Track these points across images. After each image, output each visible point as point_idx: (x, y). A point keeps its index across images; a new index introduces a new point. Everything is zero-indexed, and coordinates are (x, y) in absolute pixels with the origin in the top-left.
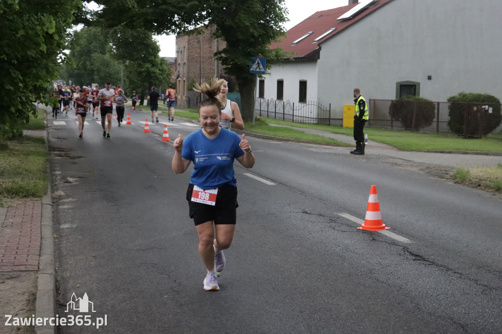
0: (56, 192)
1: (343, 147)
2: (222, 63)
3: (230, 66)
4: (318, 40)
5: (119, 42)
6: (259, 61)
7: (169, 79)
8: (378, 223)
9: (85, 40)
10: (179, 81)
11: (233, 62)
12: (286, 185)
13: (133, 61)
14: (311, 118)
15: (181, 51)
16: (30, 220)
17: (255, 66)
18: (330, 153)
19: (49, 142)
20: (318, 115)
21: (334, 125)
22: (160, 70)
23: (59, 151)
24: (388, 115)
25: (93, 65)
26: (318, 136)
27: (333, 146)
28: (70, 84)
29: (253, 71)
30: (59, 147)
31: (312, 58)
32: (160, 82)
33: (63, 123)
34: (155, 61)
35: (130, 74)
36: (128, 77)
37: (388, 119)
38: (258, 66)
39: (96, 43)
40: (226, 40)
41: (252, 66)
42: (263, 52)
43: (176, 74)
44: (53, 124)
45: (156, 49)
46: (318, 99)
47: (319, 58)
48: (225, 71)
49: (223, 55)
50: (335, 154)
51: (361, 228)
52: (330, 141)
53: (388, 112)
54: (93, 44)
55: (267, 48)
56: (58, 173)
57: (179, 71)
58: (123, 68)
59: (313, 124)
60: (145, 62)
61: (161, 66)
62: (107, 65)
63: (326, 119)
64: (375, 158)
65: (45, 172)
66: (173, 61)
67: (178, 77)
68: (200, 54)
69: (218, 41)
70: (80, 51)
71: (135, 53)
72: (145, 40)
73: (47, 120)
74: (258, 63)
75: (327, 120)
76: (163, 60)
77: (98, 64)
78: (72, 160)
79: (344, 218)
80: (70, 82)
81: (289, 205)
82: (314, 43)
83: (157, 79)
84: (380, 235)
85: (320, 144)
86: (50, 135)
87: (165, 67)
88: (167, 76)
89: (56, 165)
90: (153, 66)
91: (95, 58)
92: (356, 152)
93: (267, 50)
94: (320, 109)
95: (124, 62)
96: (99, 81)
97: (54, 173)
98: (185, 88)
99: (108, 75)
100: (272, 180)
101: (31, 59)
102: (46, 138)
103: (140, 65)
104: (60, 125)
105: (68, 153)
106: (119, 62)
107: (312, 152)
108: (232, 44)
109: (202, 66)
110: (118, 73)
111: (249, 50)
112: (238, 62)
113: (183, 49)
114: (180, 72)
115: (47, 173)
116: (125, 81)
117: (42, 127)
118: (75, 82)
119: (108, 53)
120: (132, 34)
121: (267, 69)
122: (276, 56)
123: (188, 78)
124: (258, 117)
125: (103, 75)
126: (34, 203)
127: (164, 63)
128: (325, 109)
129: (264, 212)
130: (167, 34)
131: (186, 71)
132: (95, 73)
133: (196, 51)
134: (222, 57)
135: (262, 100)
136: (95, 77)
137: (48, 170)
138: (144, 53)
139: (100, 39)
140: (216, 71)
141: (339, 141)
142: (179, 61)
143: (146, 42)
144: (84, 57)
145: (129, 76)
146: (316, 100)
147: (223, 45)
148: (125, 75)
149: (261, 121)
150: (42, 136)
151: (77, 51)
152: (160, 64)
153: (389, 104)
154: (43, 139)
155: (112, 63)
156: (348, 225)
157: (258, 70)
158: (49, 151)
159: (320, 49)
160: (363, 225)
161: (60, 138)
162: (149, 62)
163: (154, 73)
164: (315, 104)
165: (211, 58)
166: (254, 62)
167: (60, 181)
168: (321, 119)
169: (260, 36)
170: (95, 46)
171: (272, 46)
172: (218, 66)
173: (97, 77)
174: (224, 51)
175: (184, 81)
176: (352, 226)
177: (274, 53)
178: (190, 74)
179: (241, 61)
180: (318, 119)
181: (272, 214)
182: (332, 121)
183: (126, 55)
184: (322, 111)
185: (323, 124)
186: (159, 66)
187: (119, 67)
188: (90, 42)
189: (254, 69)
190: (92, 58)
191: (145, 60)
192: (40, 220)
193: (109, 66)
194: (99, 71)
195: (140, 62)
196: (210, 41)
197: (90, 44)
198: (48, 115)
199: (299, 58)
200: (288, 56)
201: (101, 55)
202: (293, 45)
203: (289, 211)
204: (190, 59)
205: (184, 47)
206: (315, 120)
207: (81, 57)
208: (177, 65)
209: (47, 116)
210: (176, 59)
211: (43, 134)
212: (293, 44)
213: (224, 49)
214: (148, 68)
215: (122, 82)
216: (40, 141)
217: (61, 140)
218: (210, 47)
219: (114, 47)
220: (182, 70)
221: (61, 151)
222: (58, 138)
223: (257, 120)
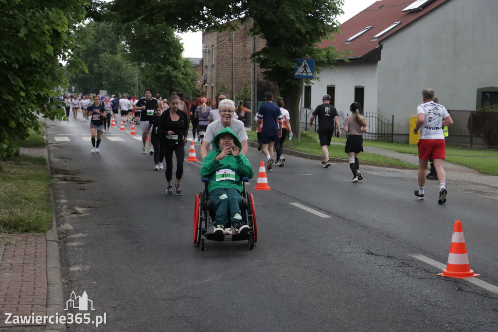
0: (62, 225)
1: (410, 169)
2: (260, 66)
3: (270, 69)
4: (379, 37)
5: (134, 40)
6: (306, 64)
7: (194, 84)
8: (463, 268)
9: (93, 37)
10: (206, 87)
11: (275, 65)
12: (344, 219)
13: (150, 63)
14: (369, 133)
15: (209, 51)
16: (33, 260)
17: (301, 69)
18: (395, 178)
19: (51, 162)
20: (378, 130)
21: (398, 143)
22: (182, 74)
23: (63, 174)
24: (466, 129)
25: (101, 67)
26: (380, 156)
27: (398, 168)
28: (73, 90)
29: (299, 75)
30: (62, 168)
31: (371, 58)
32: (184, 88)
33: (66, 139)
34: (177, 63)
35: (147, 79)
36: (144, 83)
37: (466, 135)
38: (305, 69)
39: (105, 41)
40: (267, 37)
41: (297, 69)
42: (310, 53)
43: (203, 78)
44: (55, 140)
45: (179, 49)
46: (379, 110)
47: (380, 60)
48: (265, 76)
49: (262, 56)
50: (402, 179)
51: (442, 274)
52: (395, 162)
53: (467, 125)
54: (101, 42)
55: (315, 47)
56: (63, 201)
57: (206, 75)
58: (139, 71)
59: (372, 140)
60: (165, 64)
61: (185, 69)
62: (118, 67)
63: (388, 134)
64: (452, 185)
65: (48, 201)
66: (198, 63)
67: (205, 82)
68: (232, 55)
69: (255, 39)
70: (85, 50)
71: (153, 54)
72: (165, 37)
73: (47, 136)
74: (305, 66)
75: (389, 136)
76: (187, 61)
77: (107, 66)
78: (79, 185)
79: (420, 261)
80: (73, 88)
81: (349, 244)
82: (373, 40)
83: (180, 84)
84: (467, 284)
85: (382, 166)
86: (52, 154)
87: (190, 71)
88: (192, 81)
89: (62, 192)
90: (175, 68)
91: (104, 60)
92: (431, 177)
93: (317, 50)
94: (380, 122)
95: (140, 64)
96: (109, 87)
97: (58, 201)
98: (213, 96)
99: (119, 79)
100: (326, 212)
101: (34, 63)
102: (47, 158)
103: (159, 68)
104: (62, 142)
105: (75, 176)
106: (133, 64)
107: (372, 175)
108: (273, 42)
109: (234, 68)
110: (131, 77)
111: (294, 50)
112: (281, 64)
113: (211, 48)
114: (208, 76)
115: (50, 201)
116: (140, 87)
117: (41, 144)
118: (79, 89)
119: (120, 53)
120: (149, 31)
121: (316, 74)
122: (327, 57)
123: (217, 84)
124: (305, 132)
125: (113, 80)
126: (36, 239)
127: (189, 66)
128: (387, 122)
129: (319, 252)
130: (194, 31)
131: (214, 75)
132: (104, 77)
133: (227, 51)
134: (260, 59)
135: (308, 111)
136: (104, 82)
137: (52, 198)
138: (164, 53)
139: (111, 36)
140: (252, 74)
141: (405, 162)
142: (206, 63)
143: (166, 39)
144: (91, 57)
145: (144, 81)
146: (375, 111)
147: (262, 44)
148: (139, 80)
149: (309, 137)
150: (41, 155)
151: (82, 51)
152: (183, 67)
153: (468, 116)
154: (44, 159)
155: (124, 66)
156: (425, 270)
157: (305, 74)
158: (51, 173)
159: (381, 47)
160: (445, 270)
161: (64, 158)
162: (170, 64)
163: (176, 77)
164: (374, 115)
165: (245, 59)
166: (299, 65)
167: (67, 211)
168: (381, 134)
169: (308, 32)
170: (104, 45)
171: (321, 45)
172: (254, 69)
173: (106, 82)
174: (264, 51)
175: (212, 87)
176: (430, 271)
177: (324, 53)
178: (220, 79)
179: (284, 63)
180: (378, 134)
181: (329, 255)
182: (395, 137)
183: (143, 55)
184: (383, 125)
185: (383, 141)
186: (182, 68)
187: (132, 70)
188: (97, 39)
189: (300, 74)
190: (100, 59)
191: (166, 62)
192: (45, 261)
193: (121, 69)
194: (108, 75)
195: (159, 64)
196: (244, 37)
197: (98, 42)
198: (48, 129)
199: (354, 59)
200: (341, 57)
201: (111, 55)
202: (347, 43)
203: (350, 251)
204: (220, 61)
205: (213, 46)
206: (374, 135)
207: (88, 58)
208: (204, 68)
209: (46, 129)
210: (202, 61)
211: (43, 153)
212: (347, 41)
213: (263, 49)
214: (168, 72)
215: (137, 88)
216: (41, 161)
217: (65, 160)
218: (244, 46)
219: (127, 45)
220: (210, 73)
221: (65, 174)
222: (61, 158)
223: (303, 136)
